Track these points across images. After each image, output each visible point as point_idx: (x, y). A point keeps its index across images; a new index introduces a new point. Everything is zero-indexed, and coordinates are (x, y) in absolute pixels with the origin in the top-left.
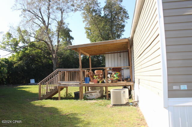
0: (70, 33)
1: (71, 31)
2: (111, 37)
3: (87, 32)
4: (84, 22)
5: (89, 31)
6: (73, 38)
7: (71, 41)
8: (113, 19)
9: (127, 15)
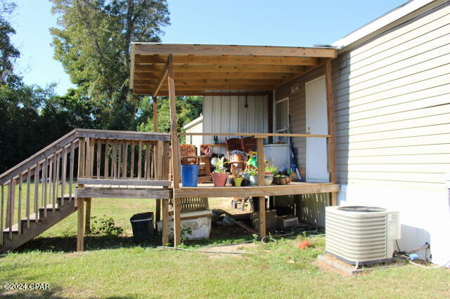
0: (9, 35)
1: (13, 31)
2: (123, 64)
3: (56, 42)
4: (54, 10)
5: (63, 41)
6: (17, 53)
7: (11, 59)
8: (135, 18)
9: (166, 16)
